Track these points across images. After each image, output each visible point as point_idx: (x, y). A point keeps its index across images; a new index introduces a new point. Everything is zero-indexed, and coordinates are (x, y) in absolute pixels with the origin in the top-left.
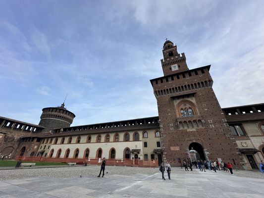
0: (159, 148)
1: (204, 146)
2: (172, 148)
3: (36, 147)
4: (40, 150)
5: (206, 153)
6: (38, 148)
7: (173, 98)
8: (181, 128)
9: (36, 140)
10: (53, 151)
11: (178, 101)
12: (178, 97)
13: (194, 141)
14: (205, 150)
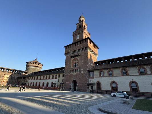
0: (63, 82)
1: (77, 82)
2: (66, 83)
3: (23, 81)
4: (25, 83)
5: (77, 85)
6: (24, 82)
7: (71, 57)
8: (71, 73)
9: (23, 78)
10: (29, 83)
11: (73, 59)
12: (73, 57)
13: (74, 79)
14: (77, 83)
